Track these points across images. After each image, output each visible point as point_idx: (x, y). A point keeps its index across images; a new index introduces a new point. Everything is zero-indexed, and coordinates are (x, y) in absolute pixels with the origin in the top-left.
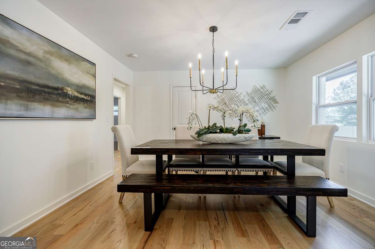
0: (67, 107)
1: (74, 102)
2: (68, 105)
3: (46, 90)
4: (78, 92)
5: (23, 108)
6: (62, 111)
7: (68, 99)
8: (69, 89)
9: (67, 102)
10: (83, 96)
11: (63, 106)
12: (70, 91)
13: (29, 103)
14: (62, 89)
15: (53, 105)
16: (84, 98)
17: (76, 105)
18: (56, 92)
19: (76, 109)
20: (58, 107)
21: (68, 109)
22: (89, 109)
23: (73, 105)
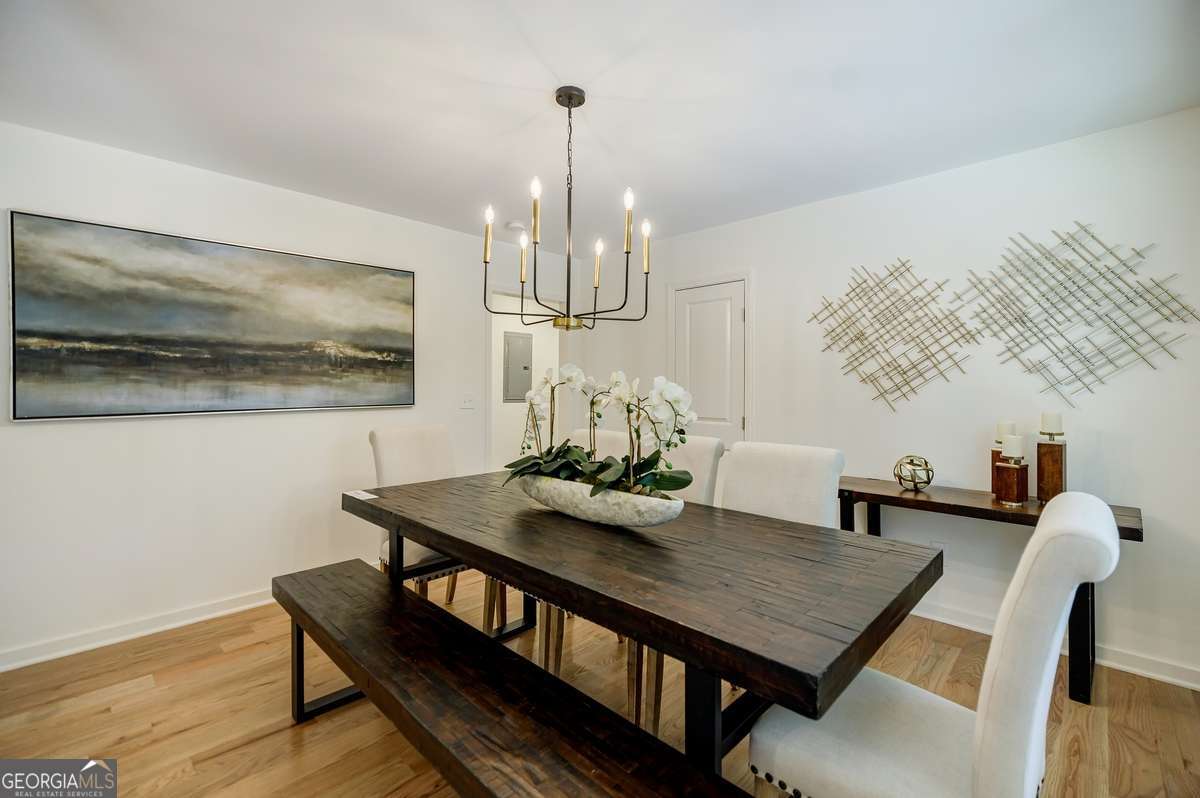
0: (322, 383)
1: (343, 371)
2: (325, 379)
3: (269, 354)
4: (356, 346)
5: (217, 394)
6: (311, 393)
7: (326, 367)
8: (329, 343)
9: (325, 374)
10: (370, 355)
11: (313, 383)
12: (332, 348)
13: (230, 384)
14: (309, 347)
15: (283, 383)
16: (376, 359)
17: (351, 377)
18: (292, 355)
19: (352, 386)
20: (299, 384)
21: (326, 387)
22: (391, 382)
23: (341, 378)
